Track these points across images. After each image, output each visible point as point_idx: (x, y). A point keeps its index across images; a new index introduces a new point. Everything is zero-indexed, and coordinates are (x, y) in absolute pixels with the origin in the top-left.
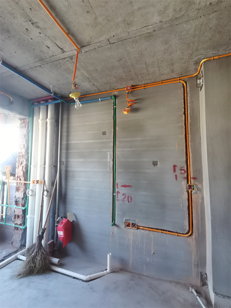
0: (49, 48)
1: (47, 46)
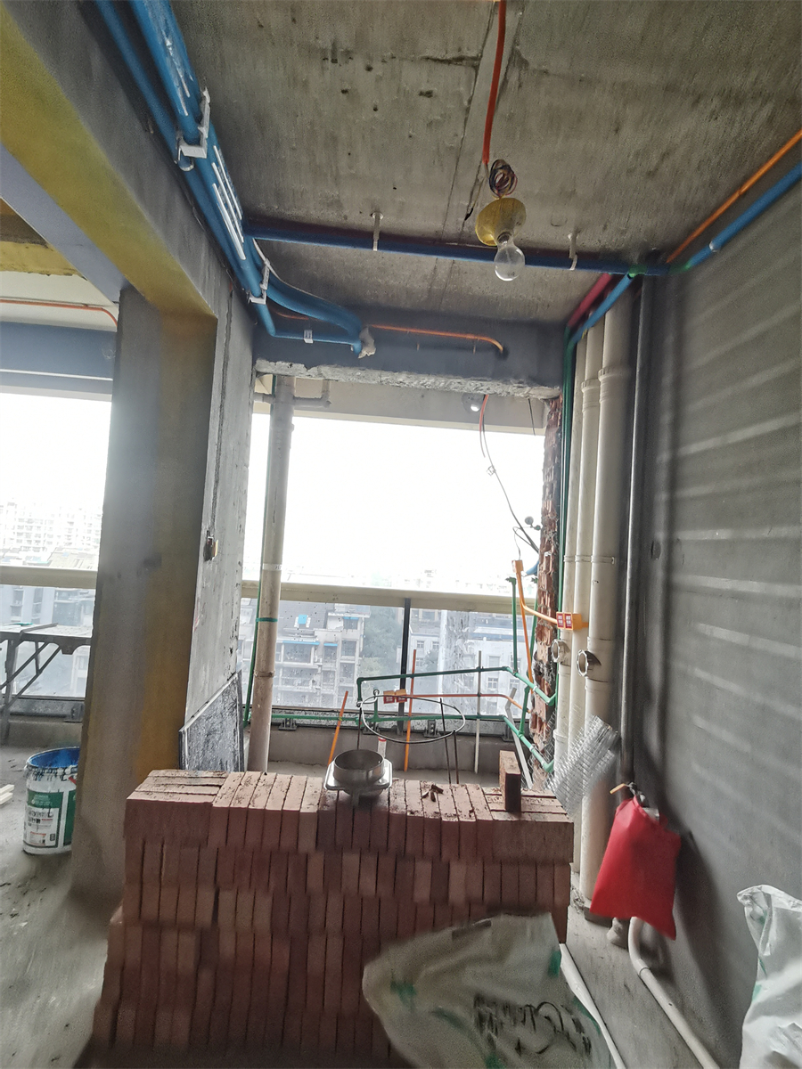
0: (429, 94)
1: (421, 94)
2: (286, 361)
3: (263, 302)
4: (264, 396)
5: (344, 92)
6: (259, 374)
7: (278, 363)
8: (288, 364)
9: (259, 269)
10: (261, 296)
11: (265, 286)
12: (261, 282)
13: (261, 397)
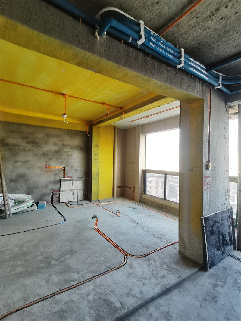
2: (238, 100)
3: (221, 87)
4: (234, 114)
5: (222, 19)
6: (230, 107)
7: (235, 102)
8: (239, 101)
9: (217, 78)
10: (219, 85)
11: (220, 82)
12: (219, 81)
13: (233, 114)
